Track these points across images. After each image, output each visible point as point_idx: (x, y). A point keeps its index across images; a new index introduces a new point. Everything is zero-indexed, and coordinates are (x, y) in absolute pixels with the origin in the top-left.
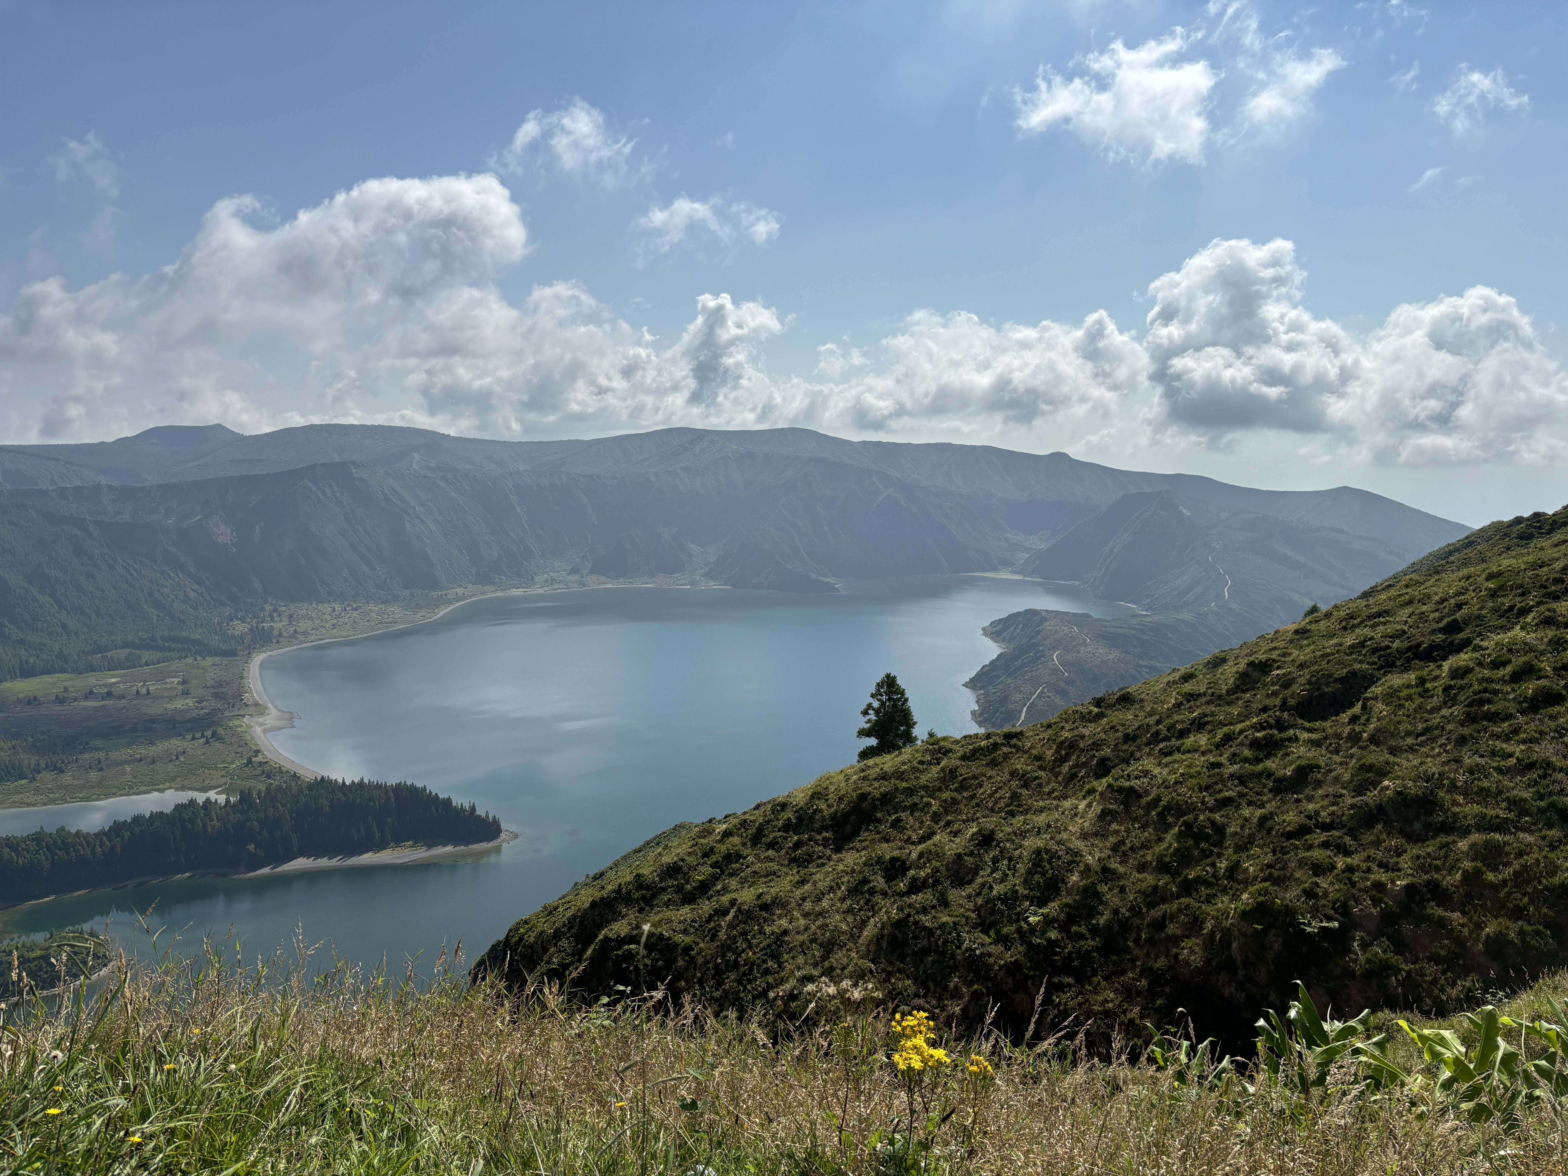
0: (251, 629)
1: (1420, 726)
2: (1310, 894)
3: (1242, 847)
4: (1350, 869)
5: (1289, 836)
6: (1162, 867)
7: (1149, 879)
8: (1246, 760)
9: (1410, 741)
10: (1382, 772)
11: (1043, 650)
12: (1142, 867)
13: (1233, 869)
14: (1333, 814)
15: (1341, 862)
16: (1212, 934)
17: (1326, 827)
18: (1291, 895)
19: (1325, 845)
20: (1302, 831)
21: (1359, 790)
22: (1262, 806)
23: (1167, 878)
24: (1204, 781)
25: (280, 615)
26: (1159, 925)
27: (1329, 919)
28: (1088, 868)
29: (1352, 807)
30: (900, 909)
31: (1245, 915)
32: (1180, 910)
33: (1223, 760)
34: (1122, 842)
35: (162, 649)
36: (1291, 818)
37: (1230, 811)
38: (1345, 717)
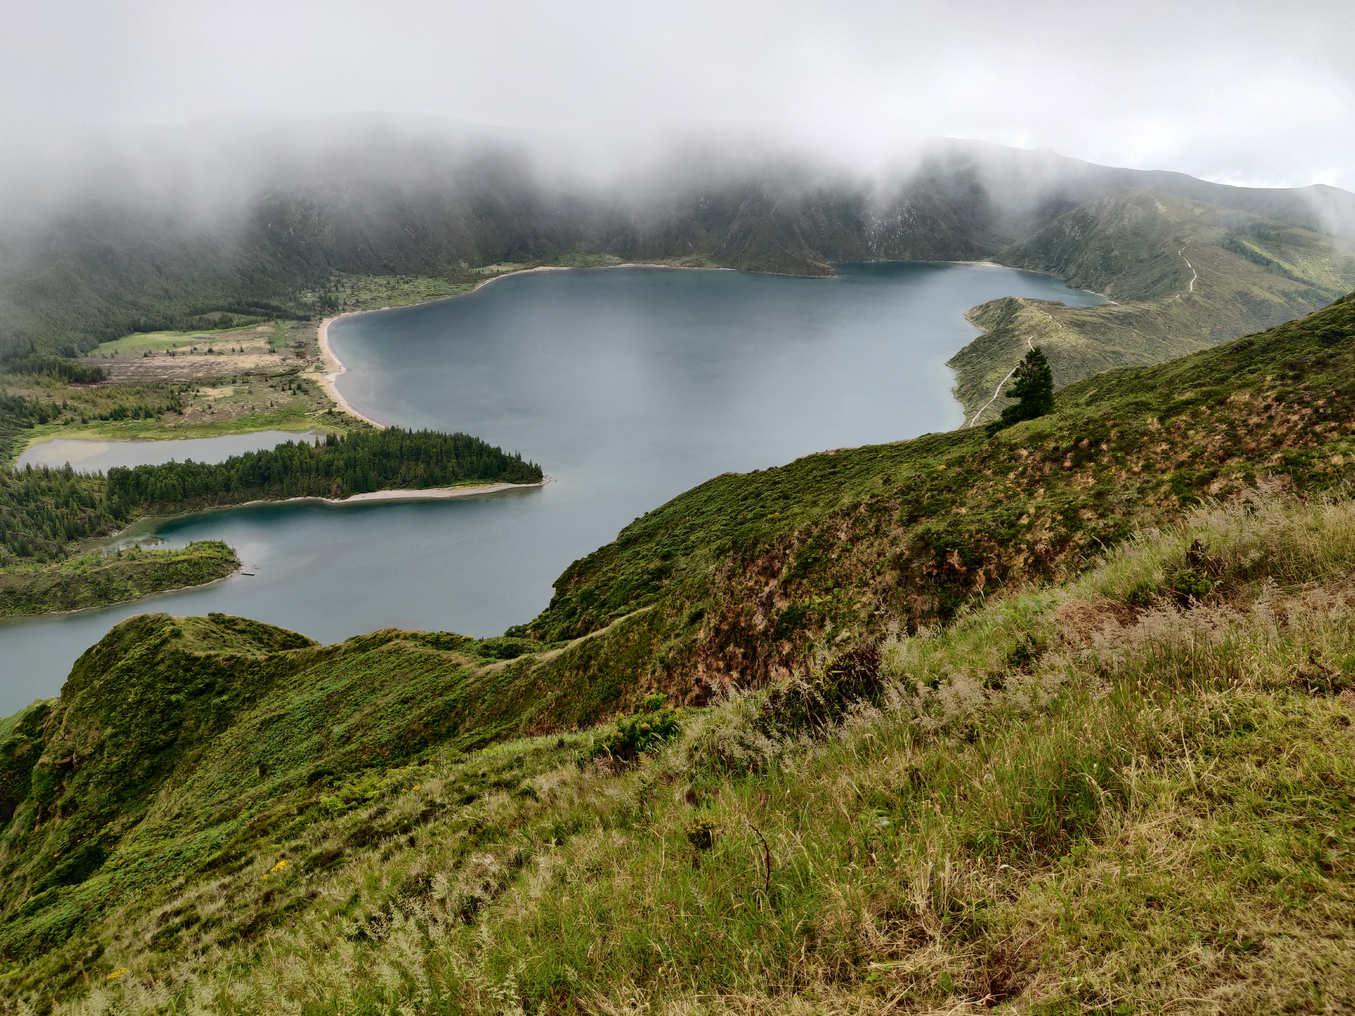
0: (320, 298)
11: (1018, 335)
25: (343, 286)
35: (249, 313)
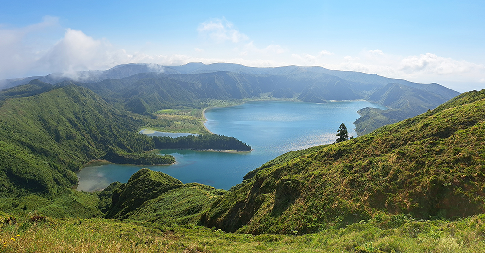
0: (204, 104)
1: (467, 141)
2: (445, 177)
3: (429, 167)
4: (453, 172)
5: (439, 164)
6: (411, 170)
7: (408, 173)
8: (429, 147)
9: (464, 144)
10: (459, 151)
12: (407, 170)
13: (427, 171)
14: (449, 160)
15: (451, 171)
16: (423, 185)
17: (447, 163)
18: (441, 177)
19: (447, 167)
20: (442, 163)
21: (455, 155)
22: (433, 157)
23: (412, 172)
24: (420, 151)
25: (209, 102)
26: (411, 183)
27: (449, 183)
28: (395, 170)
29: (453, 158)
30: (352, 177)
31: (431, 182)
32: (416, 180)
33: (423, 147)
34: (402, 164)
35: (188, 106)
36: (439, 160)
37: (426, 158)
38: (449, 138)
